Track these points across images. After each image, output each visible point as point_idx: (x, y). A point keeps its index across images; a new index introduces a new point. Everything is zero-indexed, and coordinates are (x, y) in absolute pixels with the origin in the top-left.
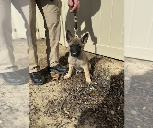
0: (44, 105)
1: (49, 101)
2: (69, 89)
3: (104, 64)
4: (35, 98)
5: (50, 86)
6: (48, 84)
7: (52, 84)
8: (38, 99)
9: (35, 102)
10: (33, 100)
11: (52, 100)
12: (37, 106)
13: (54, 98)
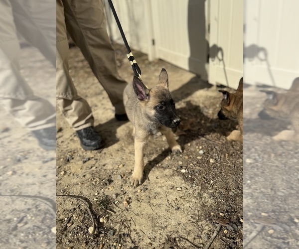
2: (217, 213)
4: (137, 217)
5: (171, 189)
6: (166, 183)
7: (175, 184)
8: (143, 220)
9: (135, 230)
10: (132, 222)
11: (173, 236)
12: (139, 242)
13: (180, 232)
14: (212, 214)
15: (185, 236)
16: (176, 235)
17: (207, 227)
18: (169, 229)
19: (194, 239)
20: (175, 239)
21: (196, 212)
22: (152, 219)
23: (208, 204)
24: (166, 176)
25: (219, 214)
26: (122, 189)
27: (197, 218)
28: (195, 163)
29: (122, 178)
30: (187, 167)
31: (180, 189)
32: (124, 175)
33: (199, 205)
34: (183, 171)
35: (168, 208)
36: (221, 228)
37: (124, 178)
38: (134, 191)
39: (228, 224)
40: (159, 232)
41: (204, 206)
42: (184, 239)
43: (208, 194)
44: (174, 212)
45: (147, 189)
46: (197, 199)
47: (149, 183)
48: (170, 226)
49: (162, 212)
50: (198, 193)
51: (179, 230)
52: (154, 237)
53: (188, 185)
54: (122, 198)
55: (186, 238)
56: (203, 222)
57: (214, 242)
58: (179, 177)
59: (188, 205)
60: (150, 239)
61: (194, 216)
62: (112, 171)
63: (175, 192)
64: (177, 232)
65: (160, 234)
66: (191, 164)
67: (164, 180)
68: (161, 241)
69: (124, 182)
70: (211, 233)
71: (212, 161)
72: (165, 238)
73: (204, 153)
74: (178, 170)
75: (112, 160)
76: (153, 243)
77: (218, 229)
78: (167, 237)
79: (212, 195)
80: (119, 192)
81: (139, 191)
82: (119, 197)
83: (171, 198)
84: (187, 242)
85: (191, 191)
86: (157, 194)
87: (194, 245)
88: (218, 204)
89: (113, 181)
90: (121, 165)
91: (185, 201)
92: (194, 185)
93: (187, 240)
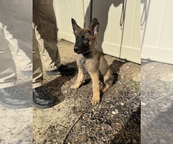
0: (41, 131)
1: (49, 126)
2: (81, 110)
3: (136, 75)
8: (36, 120)
11: (53, 125)
13: (58, 122)
14: (78, 110)
15: (60, 123)
16: (55, 124)
17: (74, 117)
18: (52, 122)
19: (66, 124)
20: (54, 127)
21: (69, 111)
22: (42, 118)
27: (69, 114)
31: (62, 101)
35: (53, 111)
36: (81, 116)
44: (56, 112)
49: (49, 114)
52: (41, 128)
56: (72, 115)
57: (76, 124)
60: (39, 129)
65: (46, 125)
68: (45, 129)
84: (61, 127)
85: (68, 101)
87: (65, 127)
93: (61, 125)
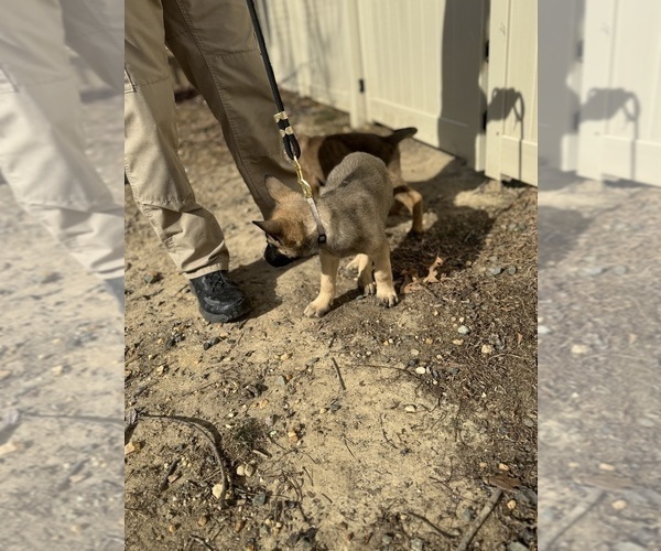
2: (494, 465)
4: (316, 467)
5: (393, 408)
6: (381, 396)
7: (400, 399)
8: (328, 474)
9: (312, 495)
10: (305, 477)
11: (394, 511)
12: (320, 520)
13: (410, 502)
14: (482, 465)
15: (420, 510)
16: (401, 507)
17: (469, 494)
18: (386, 494)
19: (441, 518)
20: (397, 518)
21: (447, 459)
22: (349, 472)
23: (474, 444)
24: (382, 380)
25: (498, 466)
26: (286, 406)
27: (449, 473)
28: (449, 353)
29: (286, 381)
30: (428, 362)
31: (412, 409)
32: (291, 377)
33: (454, 444)
34: (421, 370)
35: (384, 450)
36: (501, 496)
37: (292, 382)
38: (312, 410)
39: (517, 488)
40: (363, 501)
41: (463, 447)
42: (418, 516)
43: (475, 421)
44: (398, 458)
45: (340, 407)
46: (450, 432)
47: (345, 395)
48: (387, 488)
49: (371, 457)
50: (452, 419)
51: (409, 498)
52: (351, 511)
53: (431, 401)
54: (285, 425)
55: (423, 515)
56: (462, 483)
57: (484, 527)
58: (410, 383)
59: (429, 444)
60: (343, 513)
61: (442, 469)
62: (264, 367)
63: (402, 416)
64: (403, 502)
65: (366, 504)
66: (439, 357)
67: (376, 389)
68: (367, 519)
69: (291, 391)
70: (479, 506)
71: (486, 349)
72: (377, 514)
73: (468, 333)
74: (409, 369)
75: (265, 343)
76: (350, 523)
77: (494, 498)
78: (380, 512)
79: (484, 425)
80: (279, 412)
81: (322, 411)
82: (279, 423)
83: (393, 427)
84: (425, 524)
85: (436, 415)
86: (361, 418)
87: (439, 530)
88: (495, 444)
89: (266, 388)
90: (285, 355)
91: (422, 435)
92: (444, 402)
93: (424, 519)
